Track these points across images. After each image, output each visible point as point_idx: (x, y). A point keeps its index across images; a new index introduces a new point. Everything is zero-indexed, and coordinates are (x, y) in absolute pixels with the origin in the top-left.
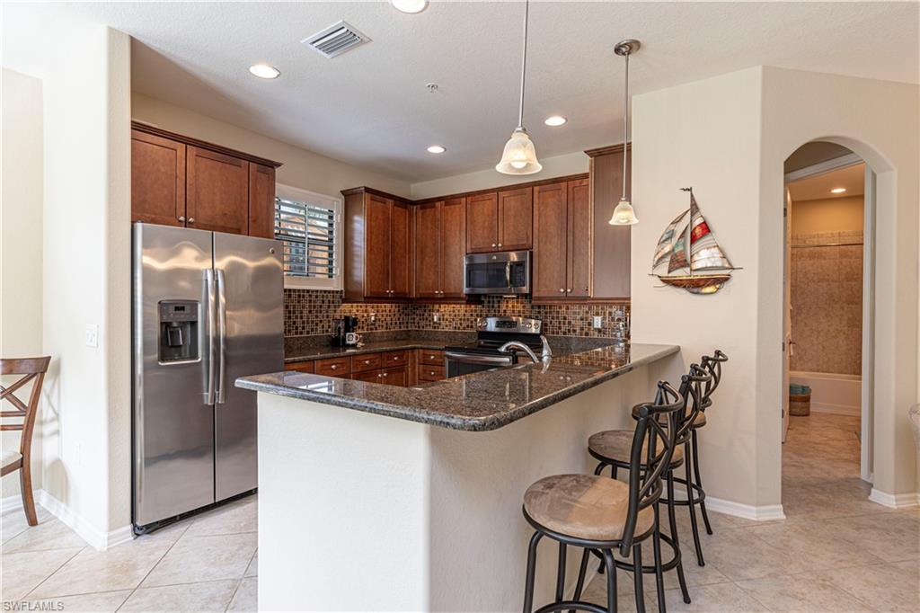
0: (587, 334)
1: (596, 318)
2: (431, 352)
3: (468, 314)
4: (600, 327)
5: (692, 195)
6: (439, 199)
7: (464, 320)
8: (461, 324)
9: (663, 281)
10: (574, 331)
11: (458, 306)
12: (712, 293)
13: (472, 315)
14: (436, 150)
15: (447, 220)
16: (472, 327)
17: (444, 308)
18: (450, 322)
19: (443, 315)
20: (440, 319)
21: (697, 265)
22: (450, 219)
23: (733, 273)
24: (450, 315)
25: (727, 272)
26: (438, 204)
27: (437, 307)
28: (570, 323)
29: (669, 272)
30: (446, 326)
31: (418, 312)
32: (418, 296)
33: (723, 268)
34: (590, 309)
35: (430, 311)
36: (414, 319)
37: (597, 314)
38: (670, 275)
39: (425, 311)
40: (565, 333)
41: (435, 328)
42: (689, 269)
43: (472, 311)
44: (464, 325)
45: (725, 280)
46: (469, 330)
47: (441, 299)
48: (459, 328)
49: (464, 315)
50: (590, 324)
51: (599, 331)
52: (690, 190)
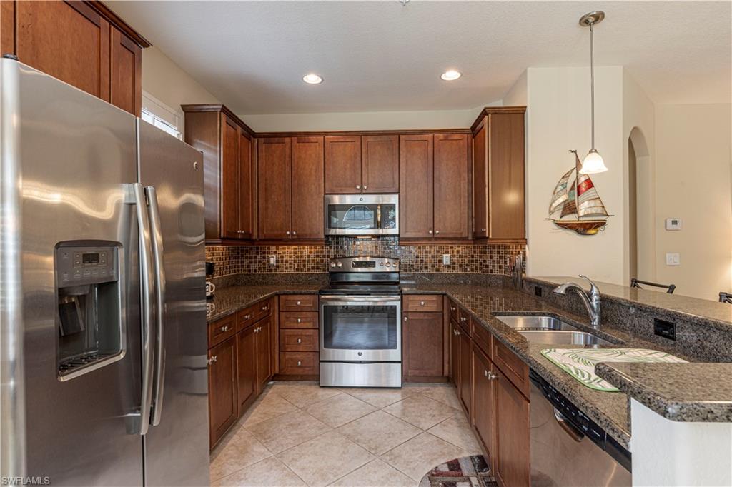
0: (438, 270)
1: (445, 255)
2: (297, 297)
3: (313, 255)
4: (449, 263)
5: (577, 156)
6: (291, 135)
7: (308, 261)
8: (304, 266)
9: (558, 224)
10: (426, 268)
11: (302, 247)
12: (594, 234)
13: (317, 256)
14: (312, 79)
15: (300, 157)
16: (318, 268)
17: (281, 250)
18: (291, 264)
19: (282, 257)
20: (277, 262)
21: (581, 213)
22: (303, 156)
23: (609, 220)
24: (291, 257)
25: (603, 218)
26: (288, 140)
27: (273, 249)
28: (422, 261)
29: (561, 217)
30: (286, 268)
31: (248, 255)
32: (262, 237)
33: (602, 215)
34: (441, 248)
35: (264, 253)
36: (242, 262)
37: (447, 253)
38: (562, 219)
39: (258, 253)
40: (417, 270)
41: (271, 271)
42: (576, 215)
43: (317, 252)
44: (309, 266)
45: (603, 224)
46: (315, 272)
47: (293, 240)
48: (302, 270)
49: (309, 256)
50: (440, 261)
51: (449, 267)
52: (575, 152)
